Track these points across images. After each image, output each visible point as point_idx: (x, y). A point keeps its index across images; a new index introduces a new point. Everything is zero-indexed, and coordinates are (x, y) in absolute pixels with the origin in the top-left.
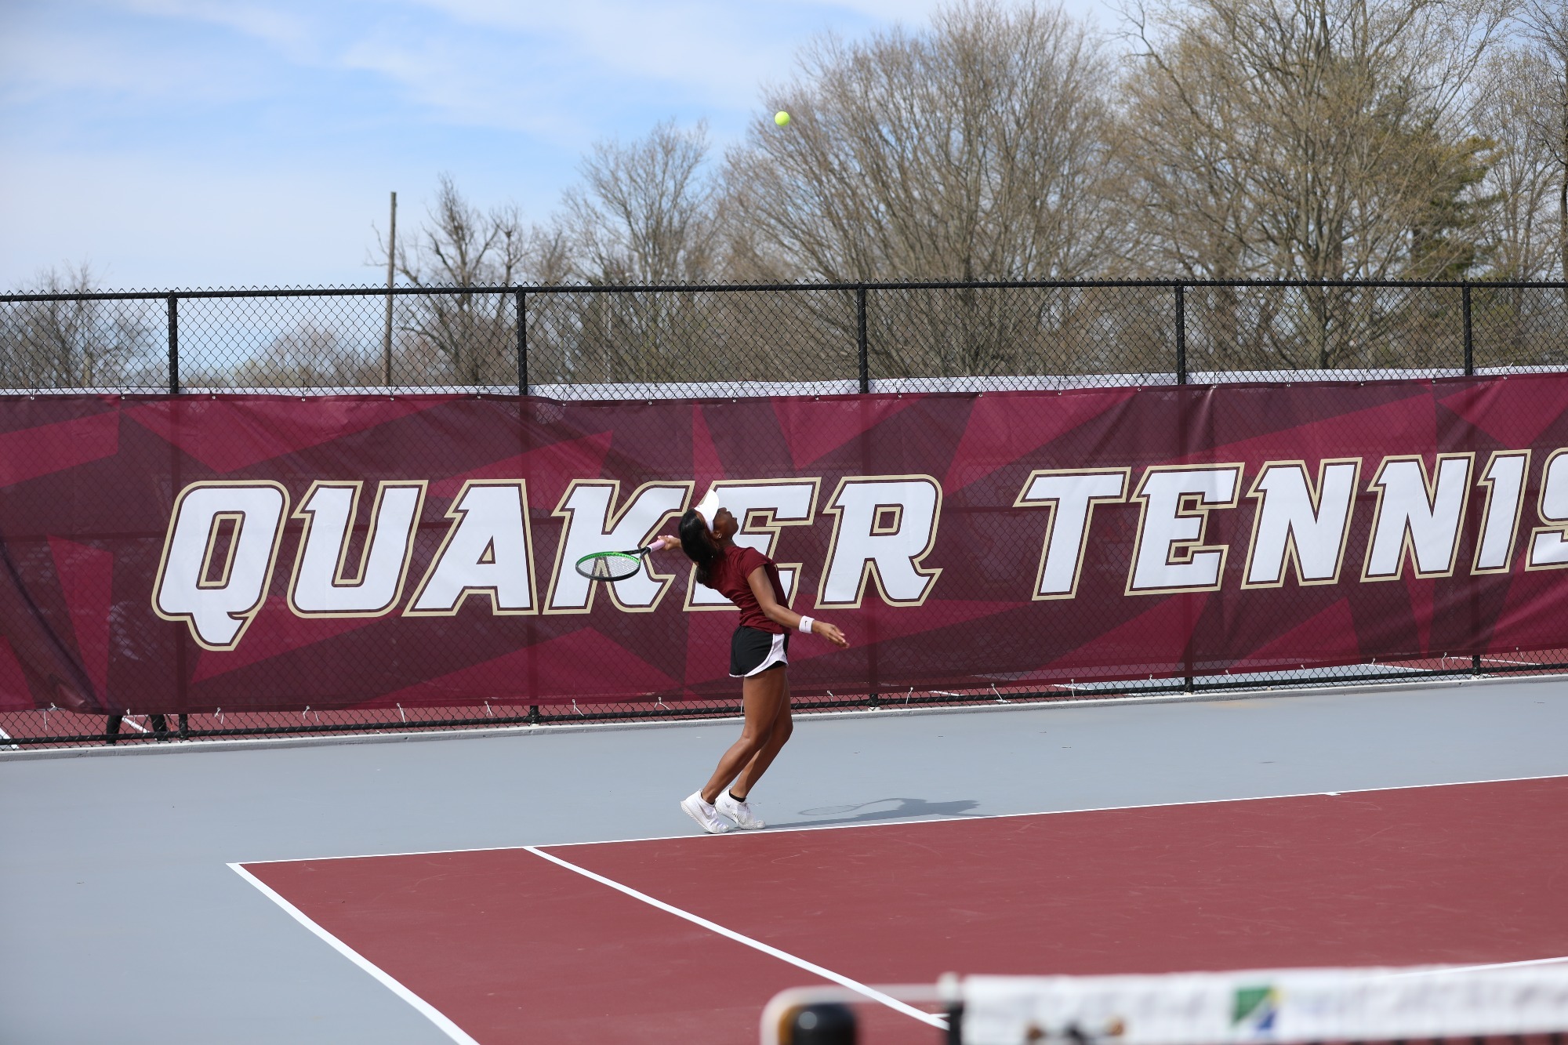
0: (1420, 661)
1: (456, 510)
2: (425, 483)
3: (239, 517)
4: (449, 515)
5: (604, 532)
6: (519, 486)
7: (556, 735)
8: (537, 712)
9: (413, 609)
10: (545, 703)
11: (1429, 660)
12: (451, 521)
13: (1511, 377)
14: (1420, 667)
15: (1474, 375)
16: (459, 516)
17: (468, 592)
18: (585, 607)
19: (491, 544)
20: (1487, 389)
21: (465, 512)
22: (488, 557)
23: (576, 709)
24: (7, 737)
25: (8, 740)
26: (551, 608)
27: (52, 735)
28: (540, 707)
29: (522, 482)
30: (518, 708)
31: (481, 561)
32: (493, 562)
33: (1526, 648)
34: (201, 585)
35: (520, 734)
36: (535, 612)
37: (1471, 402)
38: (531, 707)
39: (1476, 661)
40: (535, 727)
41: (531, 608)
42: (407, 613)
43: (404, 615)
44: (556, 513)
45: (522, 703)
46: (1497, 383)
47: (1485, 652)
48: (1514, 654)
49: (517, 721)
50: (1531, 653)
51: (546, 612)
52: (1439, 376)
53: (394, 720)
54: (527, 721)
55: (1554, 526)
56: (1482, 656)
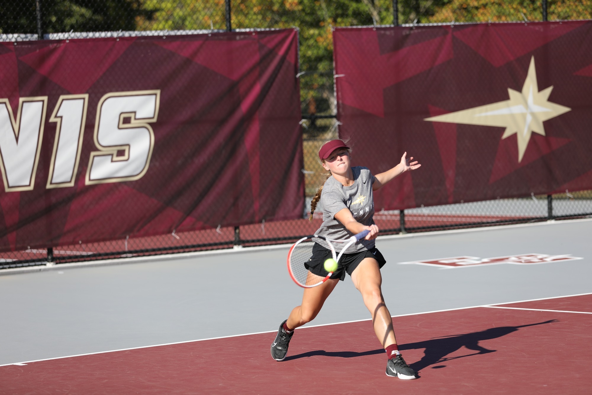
0: (9, 253)
11: (15, 253)
13: (72, 41)
14: (9, 257)
15: (45, 39)
20: (55, 49)
33: (86, 242)
37: (42, 59)
39: (50, 252)
46: (62, 45)
47: (56, 245)
48: (77, 246)
50: (90, 245)
52: (19, 40)
55: (105, 151)
56: (54, 248)
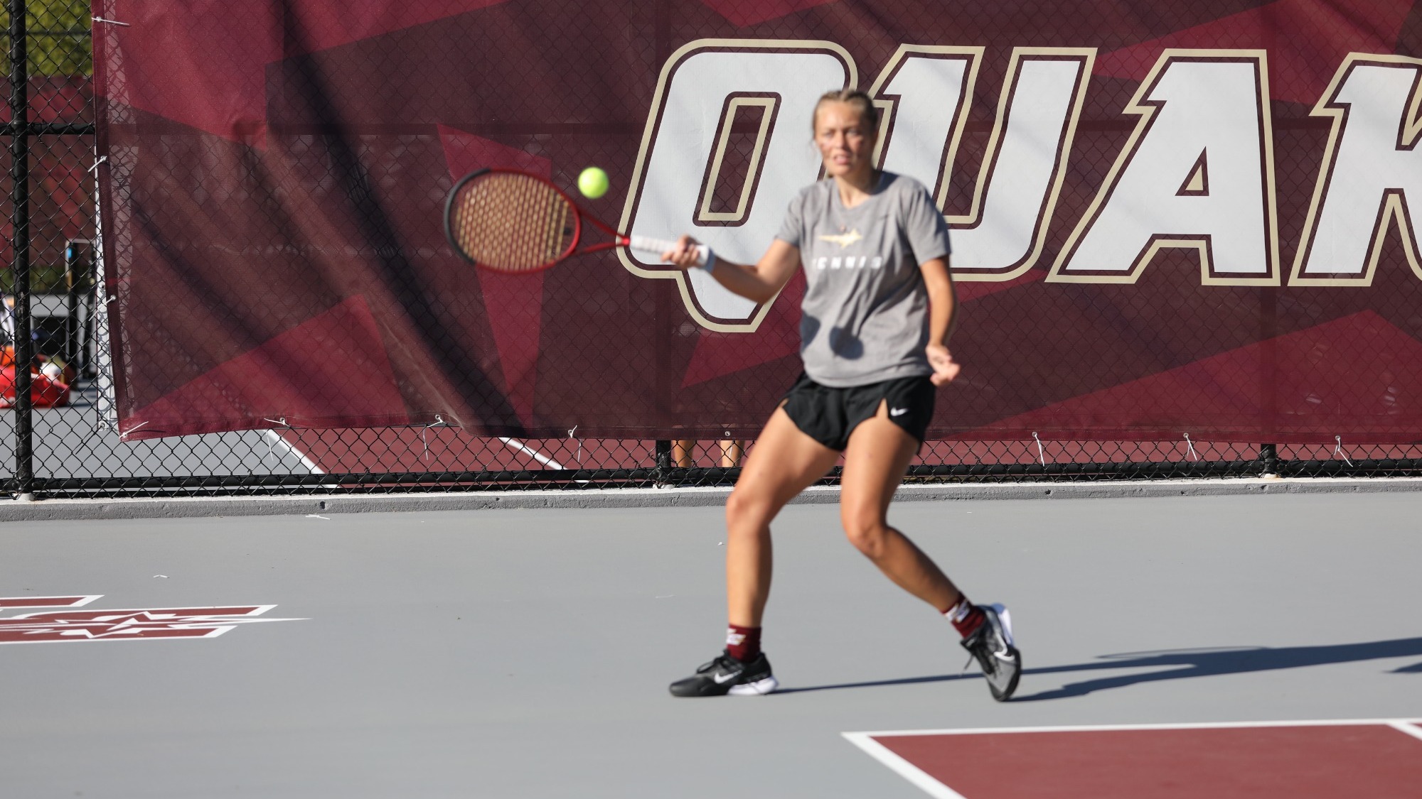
1: (1144, 102)
2: (1091, 53)
3: (769, 103)
4: (1131, 108)
5: (1400, 147)
6: (1255, 61)
7: (1307, 496)
8: (1273, 454)
9: (1063, 271)
10: (1287, 440)
12: (1136, 118)
16: (1147, 112)
17: (1159, 244)
18: (1362, 275)
19: (1202, 161)
21: (1160, 105)
22: (1196, 184)
23: (1338, 452)
24: (317, 471)
25: (317, 476)
26: (1302, 274)
27: (437, 469)
28: (1279, 447)
29: (1262, 54)
30: (1240, 447)
31: (1183, 191)
32: (1205, 192)
34: (702, 217)
35: (1245, 490)
36: (1275, 281)
38: (1263, 447)
40: (1269, 479)
41: (1268, 274)
42: (1053, 277)
43: (1048, 280)
44: (1319, 111)
45: (1249, 439)
49: (1241, 469)
51: (1294, 281)
53: (1027, 461)
54: (1255, 471)
